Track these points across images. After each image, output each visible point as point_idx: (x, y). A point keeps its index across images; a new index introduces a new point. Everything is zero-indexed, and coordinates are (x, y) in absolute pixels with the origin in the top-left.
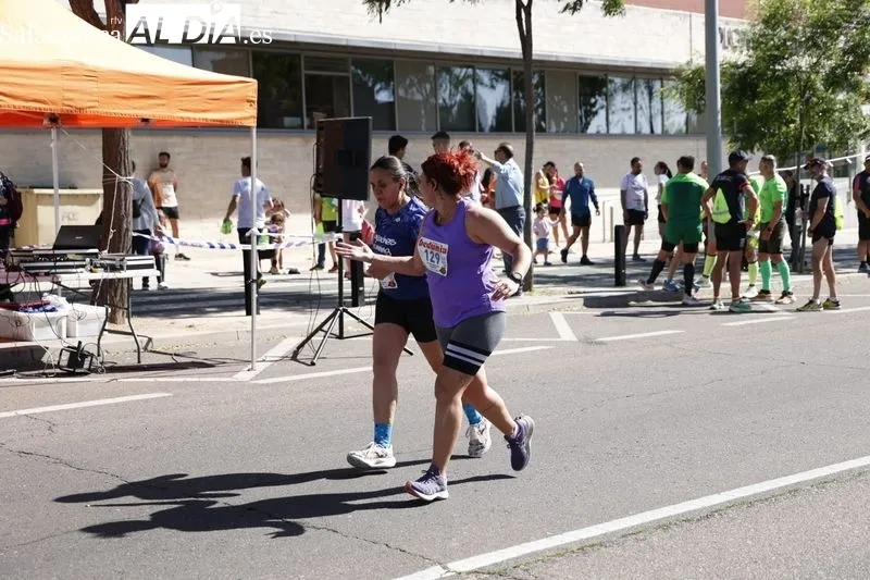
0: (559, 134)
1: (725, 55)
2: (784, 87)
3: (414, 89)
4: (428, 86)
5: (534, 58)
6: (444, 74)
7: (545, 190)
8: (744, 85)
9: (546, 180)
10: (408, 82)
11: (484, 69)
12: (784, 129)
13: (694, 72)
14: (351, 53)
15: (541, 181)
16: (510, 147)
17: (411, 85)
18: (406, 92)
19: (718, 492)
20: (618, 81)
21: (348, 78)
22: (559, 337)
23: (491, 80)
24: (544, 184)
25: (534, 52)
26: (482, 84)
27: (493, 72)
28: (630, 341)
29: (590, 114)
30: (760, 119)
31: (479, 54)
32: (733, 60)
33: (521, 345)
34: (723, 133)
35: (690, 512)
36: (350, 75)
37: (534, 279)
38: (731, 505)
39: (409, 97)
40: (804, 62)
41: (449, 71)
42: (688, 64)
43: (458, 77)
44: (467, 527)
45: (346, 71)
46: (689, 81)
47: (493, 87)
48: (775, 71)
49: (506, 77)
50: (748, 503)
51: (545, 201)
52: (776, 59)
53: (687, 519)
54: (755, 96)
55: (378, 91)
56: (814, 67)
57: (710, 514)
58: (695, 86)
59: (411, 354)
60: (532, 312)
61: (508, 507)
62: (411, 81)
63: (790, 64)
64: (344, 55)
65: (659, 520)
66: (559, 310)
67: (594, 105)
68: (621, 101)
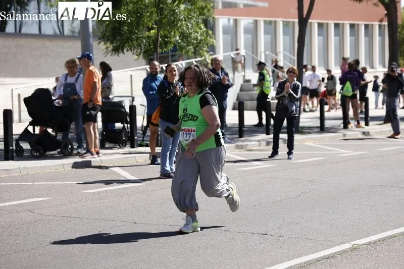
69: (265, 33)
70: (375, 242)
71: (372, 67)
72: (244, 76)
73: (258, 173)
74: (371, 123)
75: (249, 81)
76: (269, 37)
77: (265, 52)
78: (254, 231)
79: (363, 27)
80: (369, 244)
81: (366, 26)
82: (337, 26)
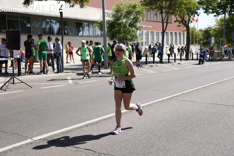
0: (72, 36)
1: (107, 18)
2: (120, 26)
3: (36, 24)
4: (40, 23)
5: (63, 17)
6: (44, 21)
7: (68, 48)
8: (112, 25)
9: (68, 46)
10: (35, 22)
11: (54, 20)
12: (120, 35)
13: (101, 22)
14: (19, 14)
15: (67, 46)
16: (59, 38)
17: (36, 23)
18: (34, 25)
19: (100, 117)
20: (86, 24)
21: (18, 21)
22: (69, 82)
23: (55, 22)
24: (68, 47)
25: (63, 16)
26: (53, 23)
27: (56, 20)
28: (85, 83)
29: (79, 31)
30: (115, 33)
31: (51, 16)
32: (109, 20)
33: (59, 84)
34: (107, 36)
35: (93, 122)
36: (19, 20)
37: (64, 69)
38: (102, 120)
39: (35, 26)
40: (124, 20)
41: (45, 20)
42: (99, 20)
43: (47, 21)
44: (39, 129)
45: (18, 19)
46: (100, 24)
47: (56, 24)
48: (118, 22)
49: (59, 22)
50: (106, 119)
51: (68, 51)
52: (118, 20)
53: (92, 124)
54: (114, 28)
55: (27, 24)
56: (126, 22)
57: (97, 122)
58: (101, 25)
59: (32, 87)
60: (63, 77)
61: (50, 124)
62: (36, 22)
63: (121, 21)
64: (17, 15)
65: (85, 124)
66: (70, 76)
67: (80, 29)
68: (86, 28)
69: (151, 35)
70: (189, 92)
71: (177, 45)
72: (145, 47)
73: (153, 74)
74: (182, 61)
75: (147, 49)
76: (152, 36)
77: (151, 40)
78: (155, 89)
79: (178, 33)
80: (187, 93)
81: (179, 33)
82: (171, 33)
